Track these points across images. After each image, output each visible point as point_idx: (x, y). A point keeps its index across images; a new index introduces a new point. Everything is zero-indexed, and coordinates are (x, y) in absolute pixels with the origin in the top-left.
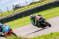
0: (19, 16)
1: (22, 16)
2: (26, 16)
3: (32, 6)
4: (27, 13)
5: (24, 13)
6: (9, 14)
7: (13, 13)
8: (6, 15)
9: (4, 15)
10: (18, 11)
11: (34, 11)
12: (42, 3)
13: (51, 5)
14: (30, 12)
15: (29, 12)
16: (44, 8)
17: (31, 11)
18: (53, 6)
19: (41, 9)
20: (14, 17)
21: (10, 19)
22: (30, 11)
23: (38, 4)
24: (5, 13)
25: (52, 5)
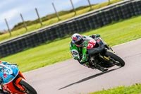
3: (19, 31)
4: (7, 47)
11: (25, 43)
12: (43, 23)
13: (64, 28)
14: (14, 45)
16: (49, 35)
17: (18, 44)
18: (70, 30)
19: (42, 38)
22: (15, 42)
23: (34, 26)
25: (67, 29)
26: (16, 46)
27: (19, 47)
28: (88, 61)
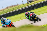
0: (32, 8)
1: (34, 8)
2: (37, 8)
5: (36, 5)
6: (24, 6)
7: (27, 6)
8: (21, 7)
9: (20, 7)
10: (31, 4)
11: (44, 4)
15: (40, 5)
20: (28, 9)
21: (25, 10)
24: (21, 5)
26: (41, 5)
27: (42, 5)
28: (31, 19)
